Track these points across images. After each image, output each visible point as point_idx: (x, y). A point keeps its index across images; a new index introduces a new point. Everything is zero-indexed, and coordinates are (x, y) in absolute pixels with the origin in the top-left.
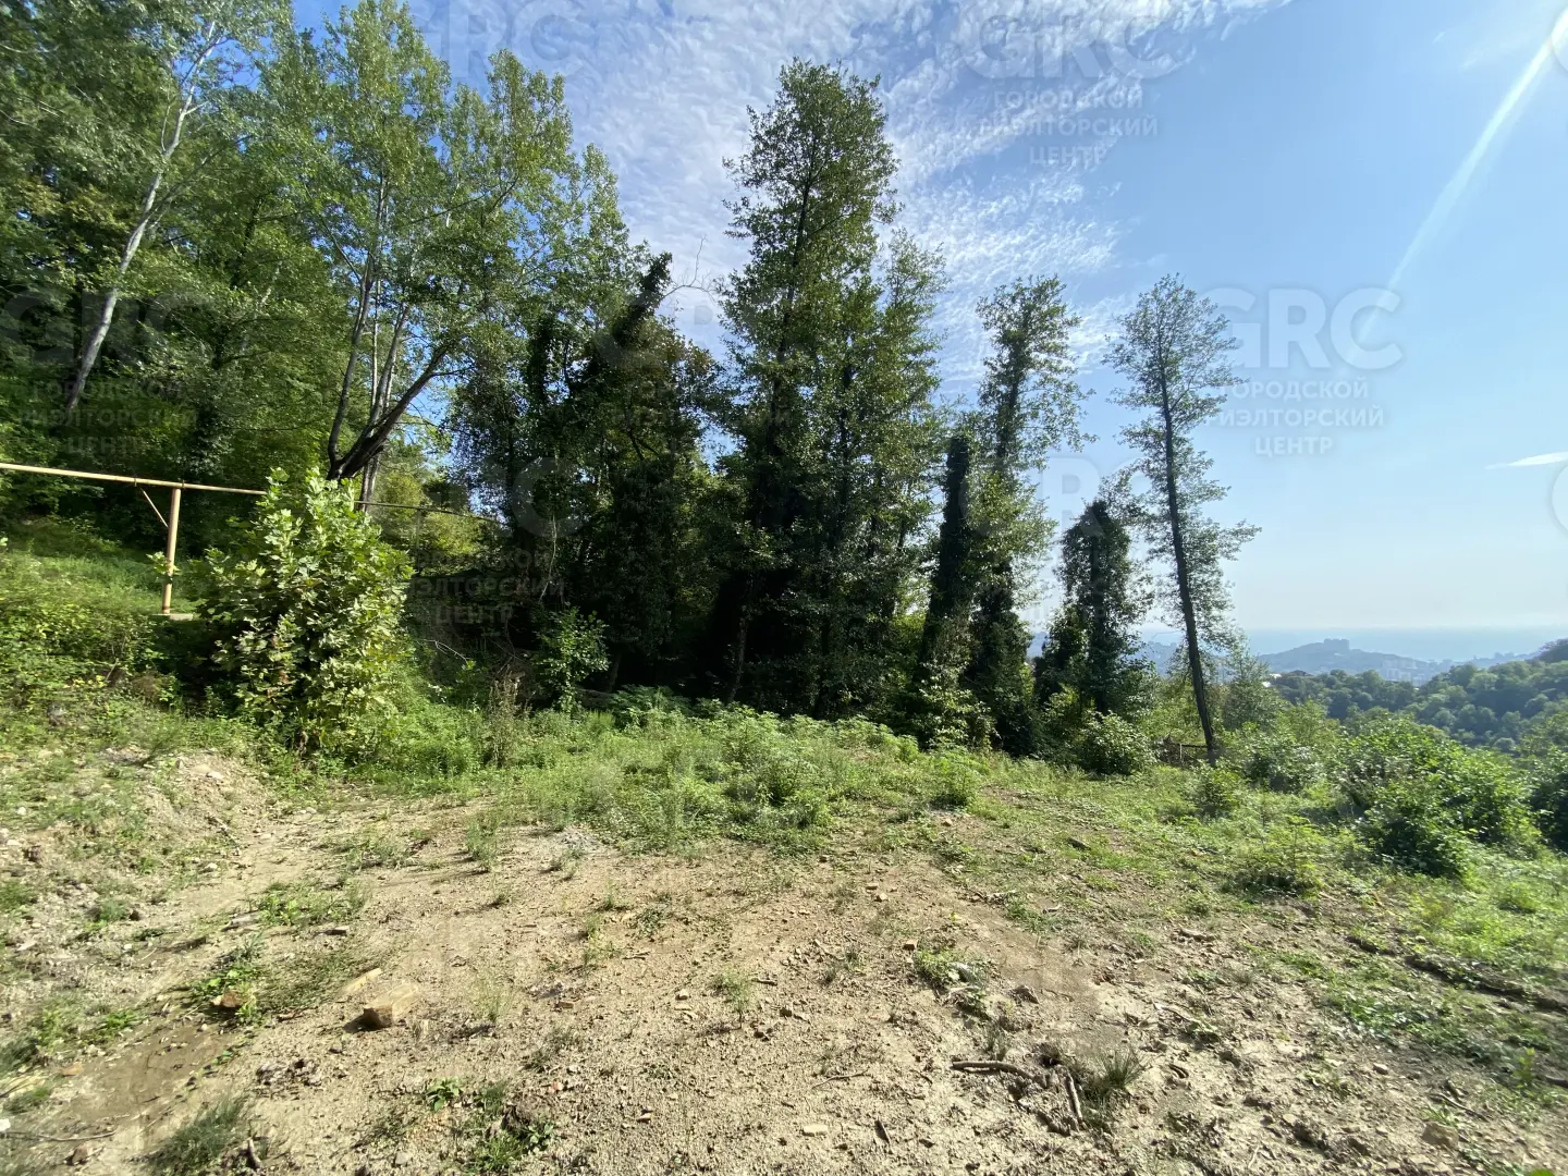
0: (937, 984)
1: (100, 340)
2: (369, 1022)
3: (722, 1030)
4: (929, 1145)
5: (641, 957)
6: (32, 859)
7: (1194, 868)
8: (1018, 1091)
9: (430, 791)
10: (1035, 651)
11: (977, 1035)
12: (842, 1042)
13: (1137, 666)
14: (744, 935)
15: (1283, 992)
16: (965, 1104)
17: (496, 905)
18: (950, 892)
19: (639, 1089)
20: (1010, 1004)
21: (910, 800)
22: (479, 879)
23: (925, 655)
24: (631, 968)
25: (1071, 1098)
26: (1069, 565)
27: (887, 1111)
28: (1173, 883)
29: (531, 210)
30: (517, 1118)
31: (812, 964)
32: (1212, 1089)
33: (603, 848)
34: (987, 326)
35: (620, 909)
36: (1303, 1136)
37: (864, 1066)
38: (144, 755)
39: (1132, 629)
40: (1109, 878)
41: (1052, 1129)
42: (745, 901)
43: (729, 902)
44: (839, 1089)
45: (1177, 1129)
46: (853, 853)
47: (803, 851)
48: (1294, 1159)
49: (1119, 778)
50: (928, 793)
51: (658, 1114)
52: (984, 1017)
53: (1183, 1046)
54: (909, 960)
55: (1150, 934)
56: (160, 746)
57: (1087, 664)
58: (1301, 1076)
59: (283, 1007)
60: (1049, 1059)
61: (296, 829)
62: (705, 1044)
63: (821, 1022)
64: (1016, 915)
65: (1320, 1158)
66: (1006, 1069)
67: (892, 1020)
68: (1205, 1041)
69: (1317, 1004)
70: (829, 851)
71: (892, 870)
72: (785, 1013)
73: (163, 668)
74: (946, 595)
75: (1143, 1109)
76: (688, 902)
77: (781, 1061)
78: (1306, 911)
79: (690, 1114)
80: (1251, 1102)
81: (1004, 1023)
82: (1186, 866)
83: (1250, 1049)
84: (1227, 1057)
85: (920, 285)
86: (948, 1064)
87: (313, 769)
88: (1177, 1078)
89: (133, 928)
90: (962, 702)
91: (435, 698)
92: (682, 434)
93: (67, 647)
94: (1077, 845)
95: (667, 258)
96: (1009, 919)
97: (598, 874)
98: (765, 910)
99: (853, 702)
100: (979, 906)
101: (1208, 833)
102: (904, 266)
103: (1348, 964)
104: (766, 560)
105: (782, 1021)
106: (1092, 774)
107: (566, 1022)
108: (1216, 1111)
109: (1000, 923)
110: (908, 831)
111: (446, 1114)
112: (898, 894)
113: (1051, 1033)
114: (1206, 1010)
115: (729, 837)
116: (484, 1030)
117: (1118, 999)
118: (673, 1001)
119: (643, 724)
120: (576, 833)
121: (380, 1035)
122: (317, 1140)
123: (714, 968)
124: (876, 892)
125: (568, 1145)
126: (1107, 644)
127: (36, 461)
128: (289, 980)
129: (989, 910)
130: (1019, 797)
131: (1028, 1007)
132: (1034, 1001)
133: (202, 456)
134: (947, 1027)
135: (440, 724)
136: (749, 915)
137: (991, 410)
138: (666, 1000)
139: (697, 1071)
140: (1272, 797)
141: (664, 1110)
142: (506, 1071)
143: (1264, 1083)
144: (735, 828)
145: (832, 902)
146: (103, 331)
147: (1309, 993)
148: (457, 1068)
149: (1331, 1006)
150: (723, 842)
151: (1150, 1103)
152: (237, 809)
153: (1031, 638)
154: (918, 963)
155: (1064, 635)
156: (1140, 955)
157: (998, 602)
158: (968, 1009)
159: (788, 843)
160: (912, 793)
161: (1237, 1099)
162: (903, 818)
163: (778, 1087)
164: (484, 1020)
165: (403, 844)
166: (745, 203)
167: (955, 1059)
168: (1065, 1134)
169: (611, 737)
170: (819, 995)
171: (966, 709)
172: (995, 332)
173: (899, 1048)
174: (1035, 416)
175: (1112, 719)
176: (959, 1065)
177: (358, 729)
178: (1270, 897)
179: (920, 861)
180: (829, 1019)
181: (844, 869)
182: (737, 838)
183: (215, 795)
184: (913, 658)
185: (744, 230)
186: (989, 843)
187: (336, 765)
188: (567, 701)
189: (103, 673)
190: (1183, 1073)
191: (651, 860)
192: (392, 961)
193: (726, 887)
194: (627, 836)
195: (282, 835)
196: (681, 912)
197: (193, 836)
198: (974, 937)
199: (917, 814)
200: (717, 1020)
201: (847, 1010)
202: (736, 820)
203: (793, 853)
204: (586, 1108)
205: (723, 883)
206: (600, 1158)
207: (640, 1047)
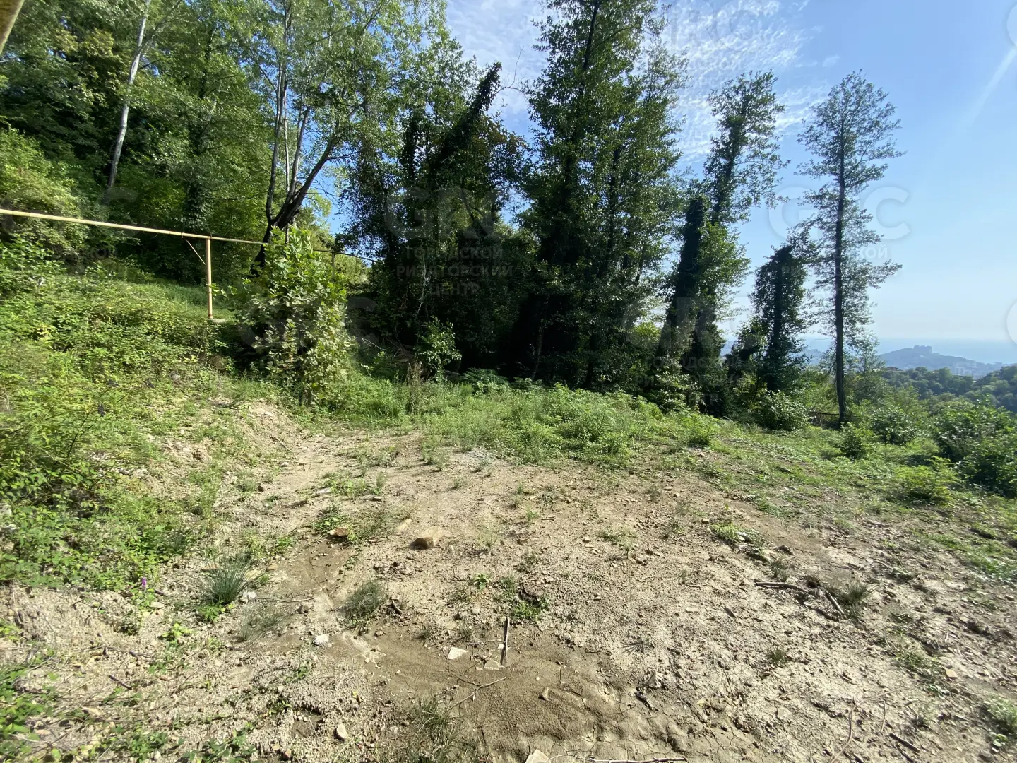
0: (730, 541)
1: (122, 139)
2: (421, 545)
3: (617, 559)
4: (760, 621)
5: (552, 519)
6: (198, 459)
7: (864, 486)
8: (801, 599)
9: (384, 427)
10: (726, 351)
11: (764, 569)
13: (798, 361)
14: (605, 511)
15: (941, 556)
16: (772, 603)
17: (455, 488)
18: (716, 494)
19: (588, 585)
20: (778, 555)
21: (672, 442)
22: (438, 474)
23: (661, 351)
24: (548, 526)
25: (833, 603)
26: (759, 292)
27: (730, 604)
28: (853, 494)
29: (388, 32)
30: (527, 595)
31: (652, 528)
32: (913, 603)
33: (498, 461)
35: (527, 494)
36: (973, 628)
37: (706, 582)
38: (228, 402)
39: (798, 336)
40: (812, 490)
41: (827, 617)
42: (596, 494)
43: (586, 493)
44: (696, 592)
45: (899, 621)
46: (649, 470)
47: (617, 468)
48: (970, 639)
49: (784, 432)
50: (686, 438)
51: (604, 598)
52: (764, 560)
53: (889, 581)
54: (708, 529)
55: (850, 522)
56: (238, 397)
57: (765, 359)
58: (965, 599)
59: (368, 536)
60: (812, 583)
61: (318, 445)
62: (611, 565)
63: (671, 558)
64: (764, 508)
65: (985, 640)
66: (790, 587)
67: (711, 559)
68: (903, 579)
69: (962, 563)
70: (633, 468)
71: (676, 480)
72: (648, 552)
73: (224, 352)
75: (875, 611)
76: (562, 492)
77: (658, 576)
78: (942, 514)
79: (621, 598)
80: (938, 610)
81: (777, 564)
82: (858, 486)
83: (929, 584)
84: (918, 588)
86: (753, 583)
87: (314, 412)
88: (889, 597)
89: (262, 496)
90: (685, 382)
91: (365, 373)
93: (171, 339)
94: (783, 471)
95: (498, 66)
96: (760, 510)
97: (504, 476)
98: (610, 499)
99: (606, 382)
100: (738, 502)
102: (657, 69)
103: (975, 543)
104: (558, 288)
105: (649, 556)
106: (766, 429)
107: (528, 550)
108: (918, 615)
109: (754, 512)
110: (678, 459)
111: (487, 591)
112: (685, 494)
113: (807, 570)
114: (899, 564)
115: (570, 458)
116: (486, 551)
117: (842, 556)
118: (582, 542)
119: (486, 391)
120: (479, 451)
121: (429, 552)
122: (425, 601)
123: (596, 527)
124: (672, 492)
125: (561, 609)
126: (780, 345)
128: (366, 523)
129: (745, 504)
131: (788, 558)
132: (791, 554)
133: (195, 217)
134: (745, 565)
135: (370, 388)
136: (602, 501)
137: (712, 178)
138: (577, 542)
139: (613, 578)
140: (890, 447)
141: (605, 595)
142: (507, 571)
143: (943, 602)
144: (571, 453)
145: (648, 497)
146: (124, 132)
147: (957, 558)
148: (480, 568)
149: (973, 564)
150: (568, 461)
151: (878, 609)
152: (284, 433)
153: (724, 342)
154: (714, 531)
155: (749, 337)
156: (847, 533)
157: (706, 316)
158: (754, 556)
159: (606, 463)
160: (673, 437)
161: (929, 609)
162: (672, 452)
163: (662, 588)
164: (482, 547)
165: (385, 455)
166: (549, 21)
167: (755, 581)
168: (837, 620)
169: (471, 399)
170: (664, 545)
171: (685, 387)
172: (720, 117)
173: (721, 573)
175: (779, 395)
176: (758, 583)
177: (332, 390)
178: (916, 505)
179: (692, 477)
180: (674, 557)
181: (646, 478)
182: (575, 459)
183: (272, 426)
184: (652, 354)
185: (545, 43)
186: (732, 468)
187: (325, 410)
188: (440, 376)
189: (196, 354)
190: (892, 595)
191: (531, 469)
192: (415, 515)
193: (581, 485)
194: (509, 455)
195: (313, 448)
196: (562, 497)
197: (268, 448)
198: (742, 519)
199: (681, 450)
200: (612, 554)
201: (682, 553)
202: (570, 448)
203: (613, 468)
204: (561, 593)
205: (578, 483)
206: (581, 615)
207: (576, 564)
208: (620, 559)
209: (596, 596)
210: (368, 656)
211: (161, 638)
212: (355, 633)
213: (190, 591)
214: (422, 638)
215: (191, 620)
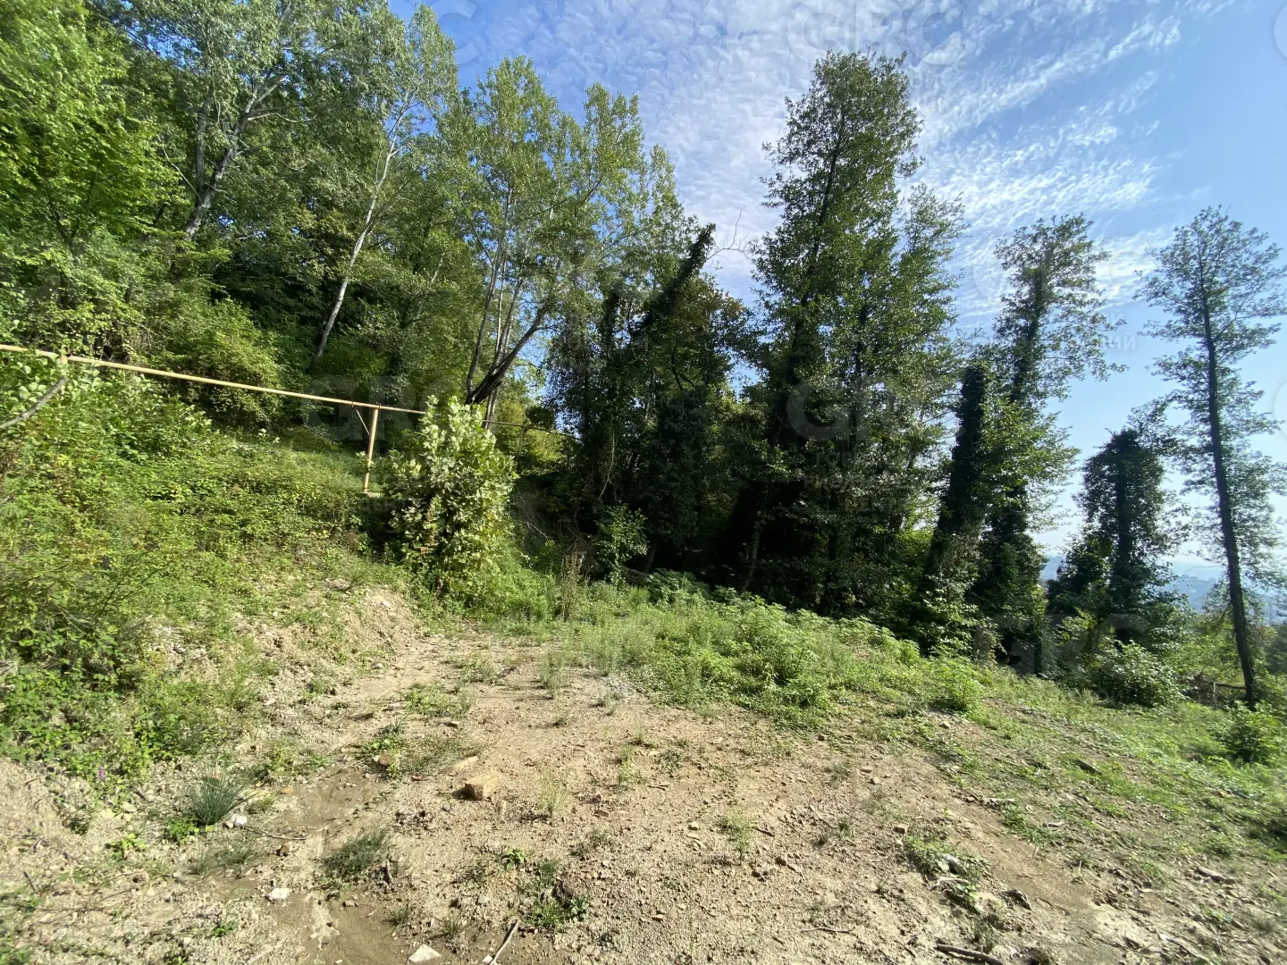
1: (336, 311)
2: (468, 794)
3: (725, 863)
5: (662, 788)
6: (279, 646)
7: (1219, 809)
9: (518, 632)
10: (1049, 574)
11: (964, 925)
12: (831, 899)
13: (1163, 598)
14: (748, 788)
17: (557, 724)
18: (943, 789)
19: (655, 893)
20: (1001, 904)
21: (909, 699)
22: (547, 703)
23: (930, 566)
24: (654, 795)
26: (1092, 493)
28: (1194, 821)
29: (610, 201)
30: (563, 891)
31: (807, 826)
33: (635, 695)
34: (1005, 266)
35: (648, 746)
37: (850, 926)
38: (347, 585)
40: (1120, 805)
42: (749, 761)
43: (734, 758)
44: (824, 939)
46: (850, 737)
47: (803, 727)
49: (1139, 709)
50: (927, 695)
51: (669, 918)
52: (973, 910)
54: (899, 842)
55: (1163, 868)
56: (356, 581)
57: (1108, 591)
59: (417, 771)
60: (1035, 961)
61: (431, 648)
62: (710, 871)
63: (812, 878)
64: (1013, 823)
67: (879, 891)
70: (826, 732)
71: (887, 758)
72: (780, 862)
73: (361, 529)
74: (956, 513)
76: (701, 751)
77: (774, 901)
79: (695, 925)
81: (992, 920)
82: (1210, 806)
85: (937, 233)
86: (933, 945)
87: (445, 606)
89: (331, 700)
90: (967, 615)
91: (525, 564)
92: (714, 370)
93: (309, 511)
94: (1085, 768)
95: (712, 227)
96: (1006, 825)
97: (633, 715)
98: (767, 771)
99: (857, 605)
100: (974, 807)
101: (1239, 776)
104: (781, 474)
105: (777, 867)
106: (1107, 701)
107: (603, 826)
109: (994, 827)
110: (904, 727)
111: (514, 875)
112: (892, 781)
113: (1041, 940)
115: (738, 704)
116: (544, 818)
117: (1118, 923)
118: (686, 829)
119: (671, 601)
120: (618, 679)
121: (474, 805)
122: (429, 872)
123: (720, 810)
124: (871, 776)
125: (599, 922)
126: (1131, 574)
127: (297, 390)
128: (421, 753)
129: (983, 811)
130: (1024, 712)
131: (1019, 912)
132: (1027, 906)
134: (934, 911)
135: (527, 583)
136: (753, 773)
137: (1008, 342)
138: (680, 827)
139: (702, 891)
141: (674, 916)
142: (557, 852)
144: (743, 698)
145: (828, 776)
146: (339, 305)
148: (523, 841)
150: (734, 708)
152: (397, 628)
153: (1045, 561)
154: (907, 846)
155: (1083, 563)
156: (1148, 885)
157: (1011, 522)
158: (956, 900)
159: (789, 719)
160: (911, 692)
162: (901, 714)
163: (769, 923)
164: (542, 811)
165: (499, 668)
166: (779, 177)
167: (939, 941)
169: (646, 608)
170: (812, 855)
171: (970, 623)
172: (1014, 270)
173: (884, 917)
174: (1055, 348)
175: (1133, 648)
176: (943, 947)
177: (474, 581)
179: (915, 756)
180: (819, 876)
181: (840, 749)
182: (746, 706)
183: (385, 617)
184: (919, 570)
185: (777, 199)
186: (988, 751)
187: (459, 605)
188: (616, 576)
189: (328, 529)
191: (674, 712)
192: (485, 753)
193: (734, 746)
194: (656, 689)
195: (422, 650)
196: (695, 758)
197: (370, 643)
198: (967, 835)
199: (915, 713)
200: (721, 854)
201: (836, 872)
202: (745, 691)
203: (794, 727)
204: (614, 898)
205: (731, 741)
206: (622, 939)
207: (658, 860)
208: (729, 864)
209: (658, 913)
210: (318, 930)
211: (108, 846)
212: (322, 896)
213: (176, 799)
214: (395, 922)
215: (157, 834)
